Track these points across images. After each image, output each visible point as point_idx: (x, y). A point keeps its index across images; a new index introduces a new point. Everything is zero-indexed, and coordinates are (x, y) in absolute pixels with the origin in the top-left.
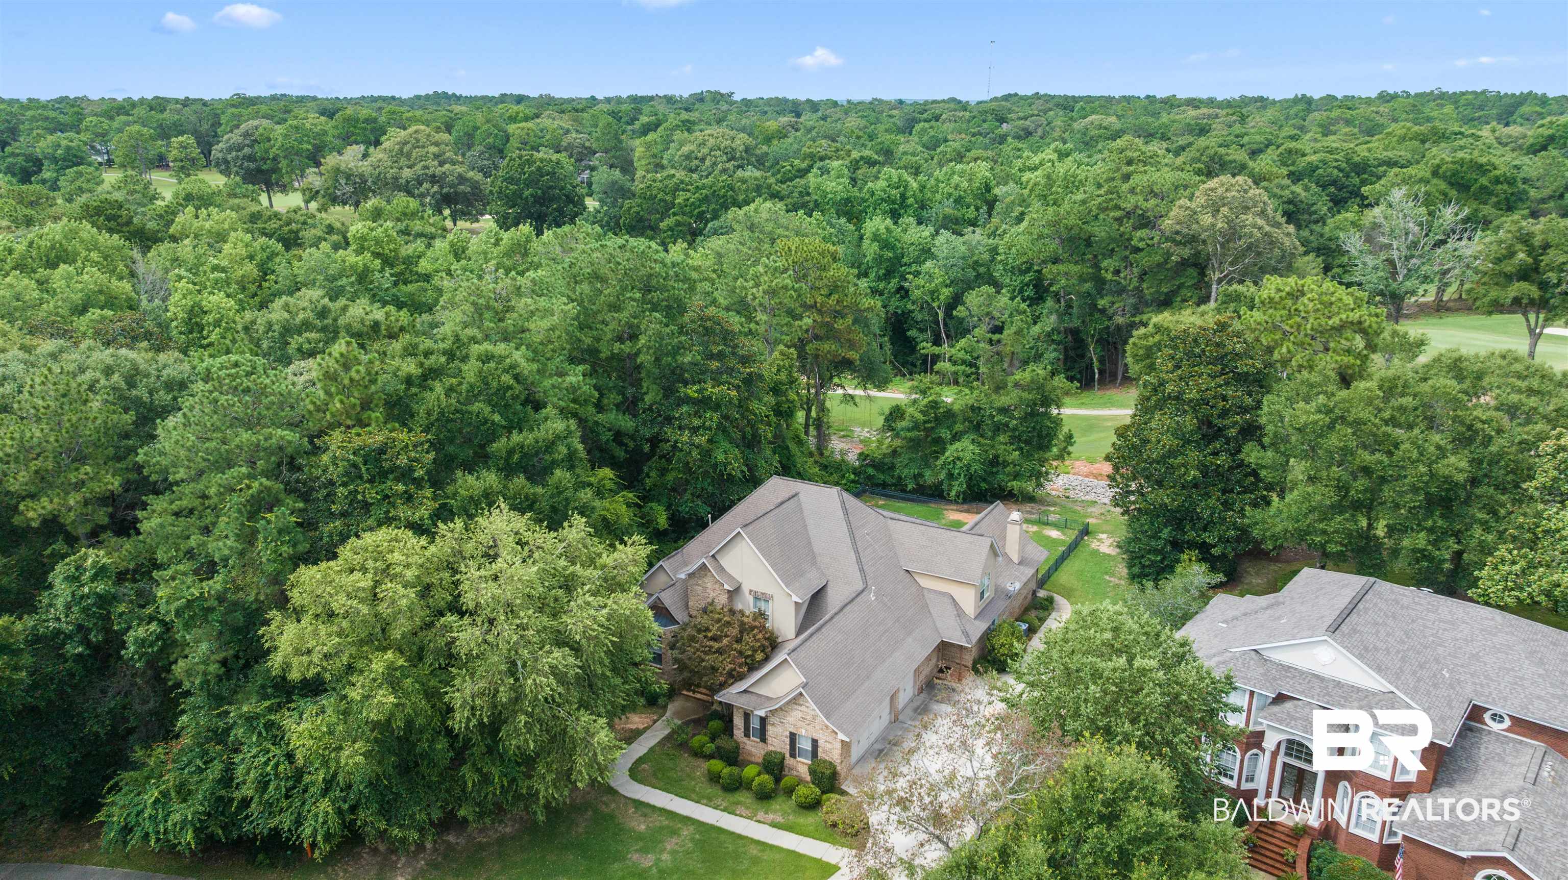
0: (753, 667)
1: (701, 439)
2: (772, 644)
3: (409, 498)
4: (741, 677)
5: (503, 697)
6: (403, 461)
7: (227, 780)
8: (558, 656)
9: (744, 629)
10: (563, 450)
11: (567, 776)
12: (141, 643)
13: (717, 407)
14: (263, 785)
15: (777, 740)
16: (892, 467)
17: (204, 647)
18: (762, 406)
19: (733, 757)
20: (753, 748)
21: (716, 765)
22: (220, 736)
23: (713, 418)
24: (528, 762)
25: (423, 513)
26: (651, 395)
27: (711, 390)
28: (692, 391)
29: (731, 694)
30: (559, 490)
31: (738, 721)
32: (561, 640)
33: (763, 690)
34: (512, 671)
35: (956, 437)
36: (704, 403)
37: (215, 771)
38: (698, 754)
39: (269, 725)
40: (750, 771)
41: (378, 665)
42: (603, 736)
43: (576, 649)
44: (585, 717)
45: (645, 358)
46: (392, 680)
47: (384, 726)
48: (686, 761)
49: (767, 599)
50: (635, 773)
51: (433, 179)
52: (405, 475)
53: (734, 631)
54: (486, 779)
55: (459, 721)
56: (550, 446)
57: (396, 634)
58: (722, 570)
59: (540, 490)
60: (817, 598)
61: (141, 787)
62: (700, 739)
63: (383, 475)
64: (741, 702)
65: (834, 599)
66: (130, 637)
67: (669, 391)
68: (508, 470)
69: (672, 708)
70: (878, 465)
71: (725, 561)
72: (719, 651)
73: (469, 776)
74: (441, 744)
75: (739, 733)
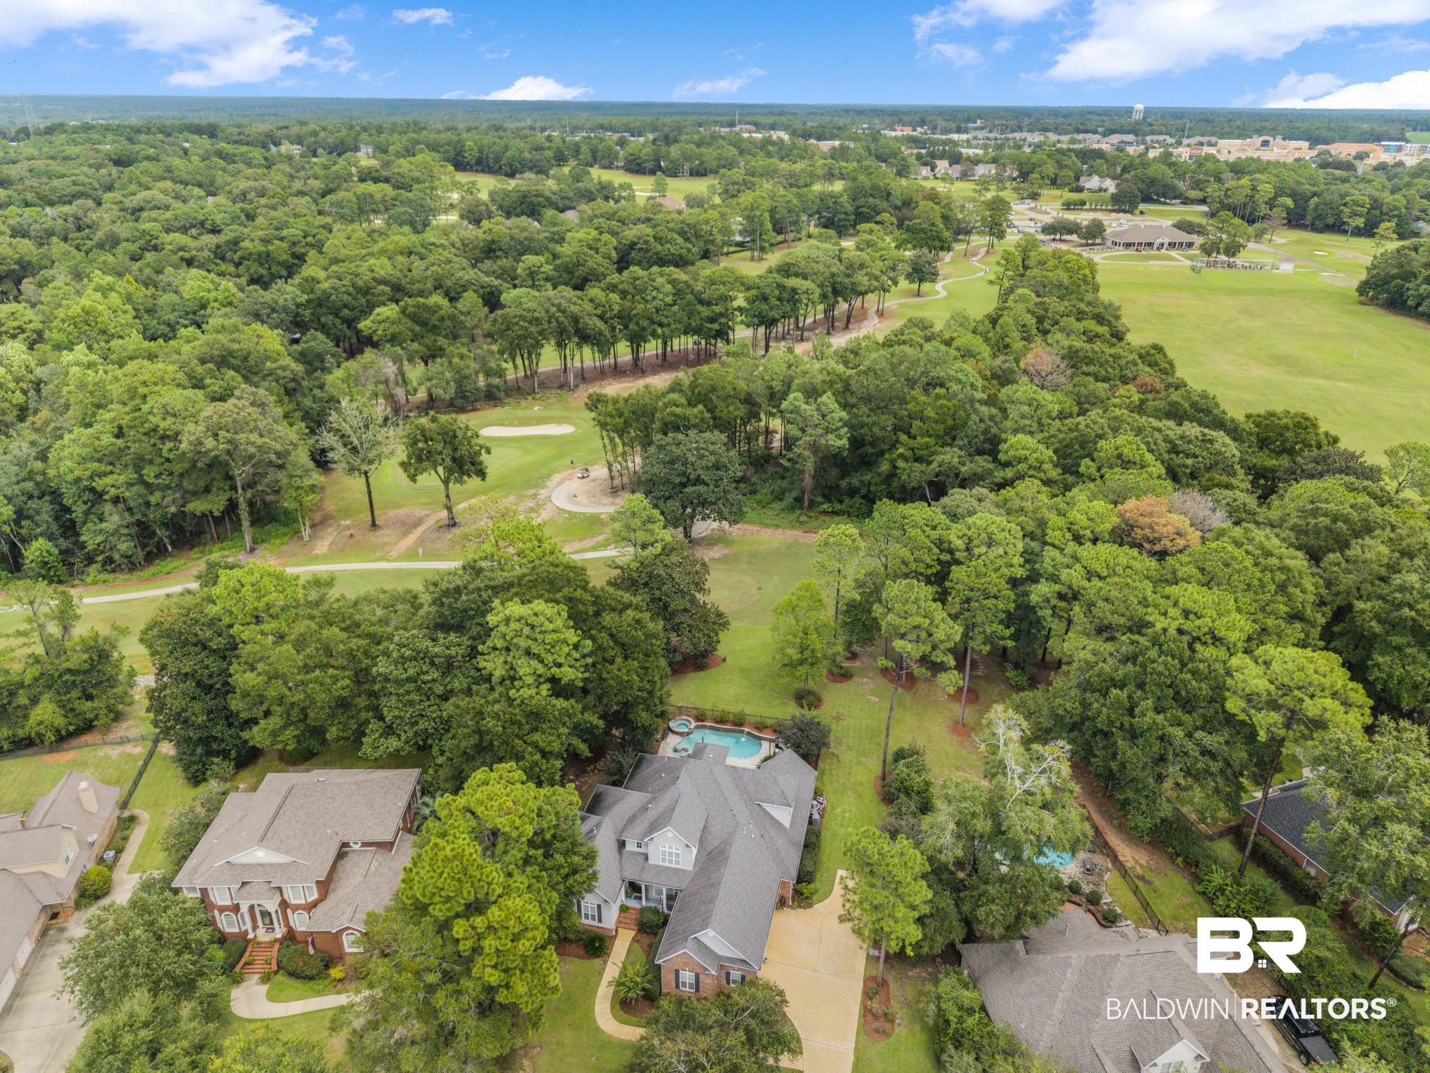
35: (35, 702)
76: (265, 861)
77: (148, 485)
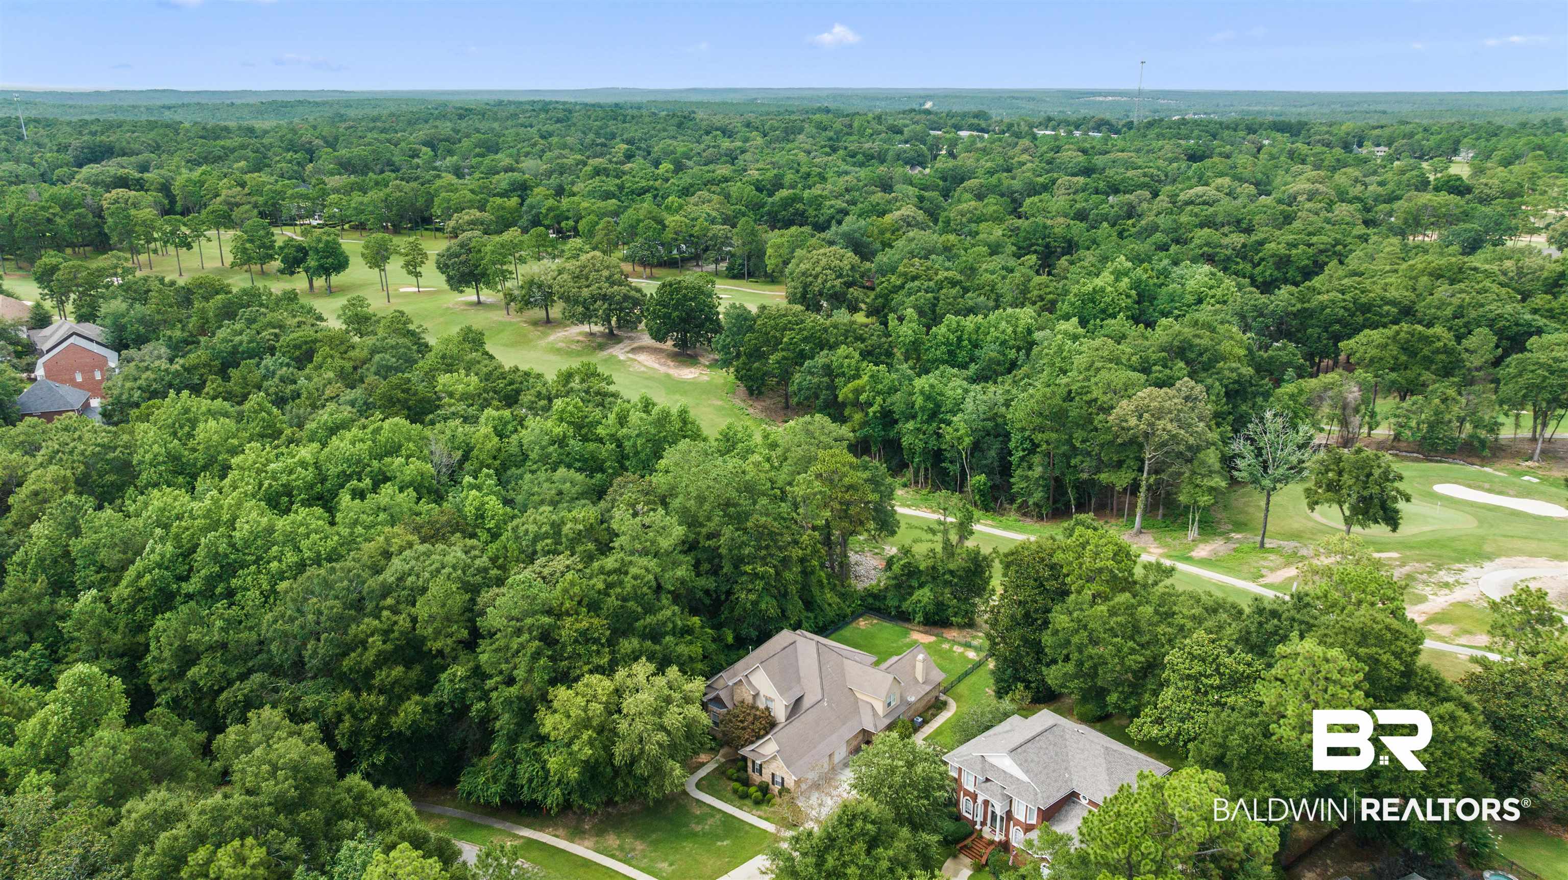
0: (759, 738)
1: (752, 597)
2: (772, 724)
3: (598, 652)
4: (752, 742)
5: (636, 752)
6: (596, 635)
7: (513, 776)
8: (661, 737)
9: (756, 718)
10: (670, 625)
11: (661, 787)
12: (478, 711)
13: (762, 578)
14: (530, 781)
15: (766, 777)
16: (885, 598)
17: (507, 716)
18: (792, 575)
19: (746, 783)
20: (756, 777)
21: (737, 785)
22: (510, 754)
23: (759, 584)
24: (645, 781)
25: (604, 660)
26: (727, 568)
27: (760, 569)
28: (748, 569)
29: (746, 751)
30: (667, 647)
31: (750, 764)
32: (662, 728)
33: (761, 750)
34: (641, 741)
35: (921, 586)
36: (756, 575)
37: (509, 770)
38: (730, 778)
39: (535, 754)
40: (752, 789)
41: (585, 737)
42: (678, 772)
43: (668, 733)
44: (671, 762)
45: (723, 551)
46: (591, 743)
47: (586, 762)
48: (724, 782)
49: (772, 700)
50: (699, 786)
51: (604, 298)
52: (596, 641)
53: (751, 719)
54: (627, 785)
55: (617, 761)
56: (664, 624)
57: (594, 723)
58: (750, 683)
59: (658, 647)
60: (799, 701)
61: (477, 774)
62: (731, 771)
63: (587, 641)
64: (750, 756)
65: (806, 703)
66: (474, 708)
67: (736, 567)
68: (643, 637)
69: (722, 752)
70: (875, 596)
71: (752, 678)
72: (744, 729)
73: (620, 784)
74: (609, 769)
75: (750, 770)
76: (1008, 770)
77: (1074, 448)
